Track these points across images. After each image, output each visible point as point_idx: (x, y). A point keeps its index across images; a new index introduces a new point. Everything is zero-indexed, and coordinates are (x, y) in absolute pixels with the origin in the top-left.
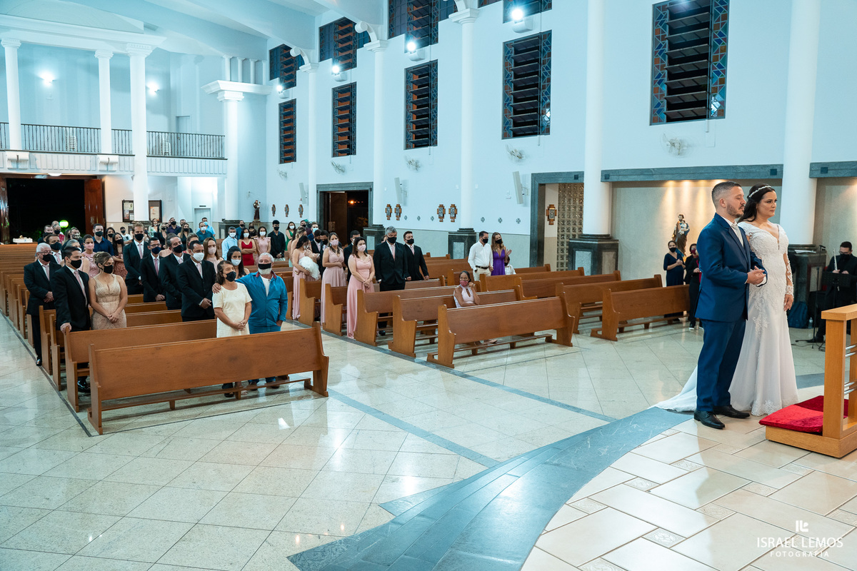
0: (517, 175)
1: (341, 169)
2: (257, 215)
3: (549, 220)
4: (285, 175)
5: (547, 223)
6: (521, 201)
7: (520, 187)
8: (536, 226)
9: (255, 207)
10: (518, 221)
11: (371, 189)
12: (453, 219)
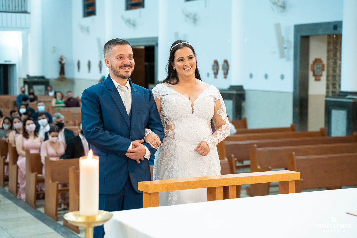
0: (278, 27)
1: (132, 24)
2: (62, 71)
3: (314, 75)
4: (88, 30)
5: (311, 79)
6: (282, 56)
7: (281, 40)
8: (298, 83)
9: (60, 62)
10: (282, 77)
11: (157, 44)
12: (226, 74)
